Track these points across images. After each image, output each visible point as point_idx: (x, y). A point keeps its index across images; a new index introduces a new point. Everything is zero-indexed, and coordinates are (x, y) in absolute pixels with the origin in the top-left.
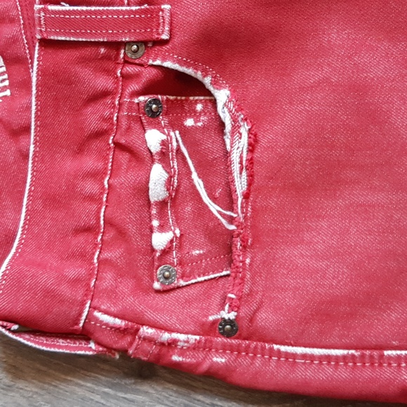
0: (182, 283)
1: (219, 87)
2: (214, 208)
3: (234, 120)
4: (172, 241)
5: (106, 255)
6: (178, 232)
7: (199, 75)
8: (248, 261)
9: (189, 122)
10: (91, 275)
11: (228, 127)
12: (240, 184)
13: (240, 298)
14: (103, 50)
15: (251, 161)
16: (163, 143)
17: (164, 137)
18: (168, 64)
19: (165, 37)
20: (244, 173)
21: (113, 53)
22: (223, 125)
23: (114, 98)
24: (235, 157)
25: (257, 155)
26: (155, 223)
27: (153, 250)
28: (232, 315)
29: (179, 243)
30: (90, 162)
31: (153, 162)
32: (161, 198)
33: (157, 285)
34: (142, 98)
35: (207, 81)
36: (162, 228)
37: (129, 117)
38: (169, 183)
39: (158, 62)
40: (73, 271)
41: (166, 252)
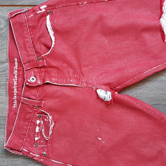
0: (39, 146)
1: (50, 116)
2: (45, 136)
3: (51, 122)
4: (38, 139)
5: (27, 139)
6: (40, 138)
7: (47, 113)
8: (49, 145)
9: (46, 120)
10: (23, 142)
11: (50, 123)
12: (51, 133)
13: (47, 151)
14: (32, 106)
15: (53, 130)
16: (39, 123)
17: (40, 122)
18: (42, 111)
19: (42, 106)
20: (52, 131)
21: (33, 107)
22: (50, 122)
23: (32, 113)
24: (51, 128)
25: (54, 128)
26: (36, 136)
27: (35, 140)
28: (45, 153)
29: (40, 139)
30: (26, 123)
31: (37, 126)
32: (37, 132)
33: (34, 146)
34: (37, 115)
35: (48, 114)
36: (37, 137)
37: (35, 118)
38: (39, 130)
39: (41, 110)
40: (21, 141)
41: (37, 141)
